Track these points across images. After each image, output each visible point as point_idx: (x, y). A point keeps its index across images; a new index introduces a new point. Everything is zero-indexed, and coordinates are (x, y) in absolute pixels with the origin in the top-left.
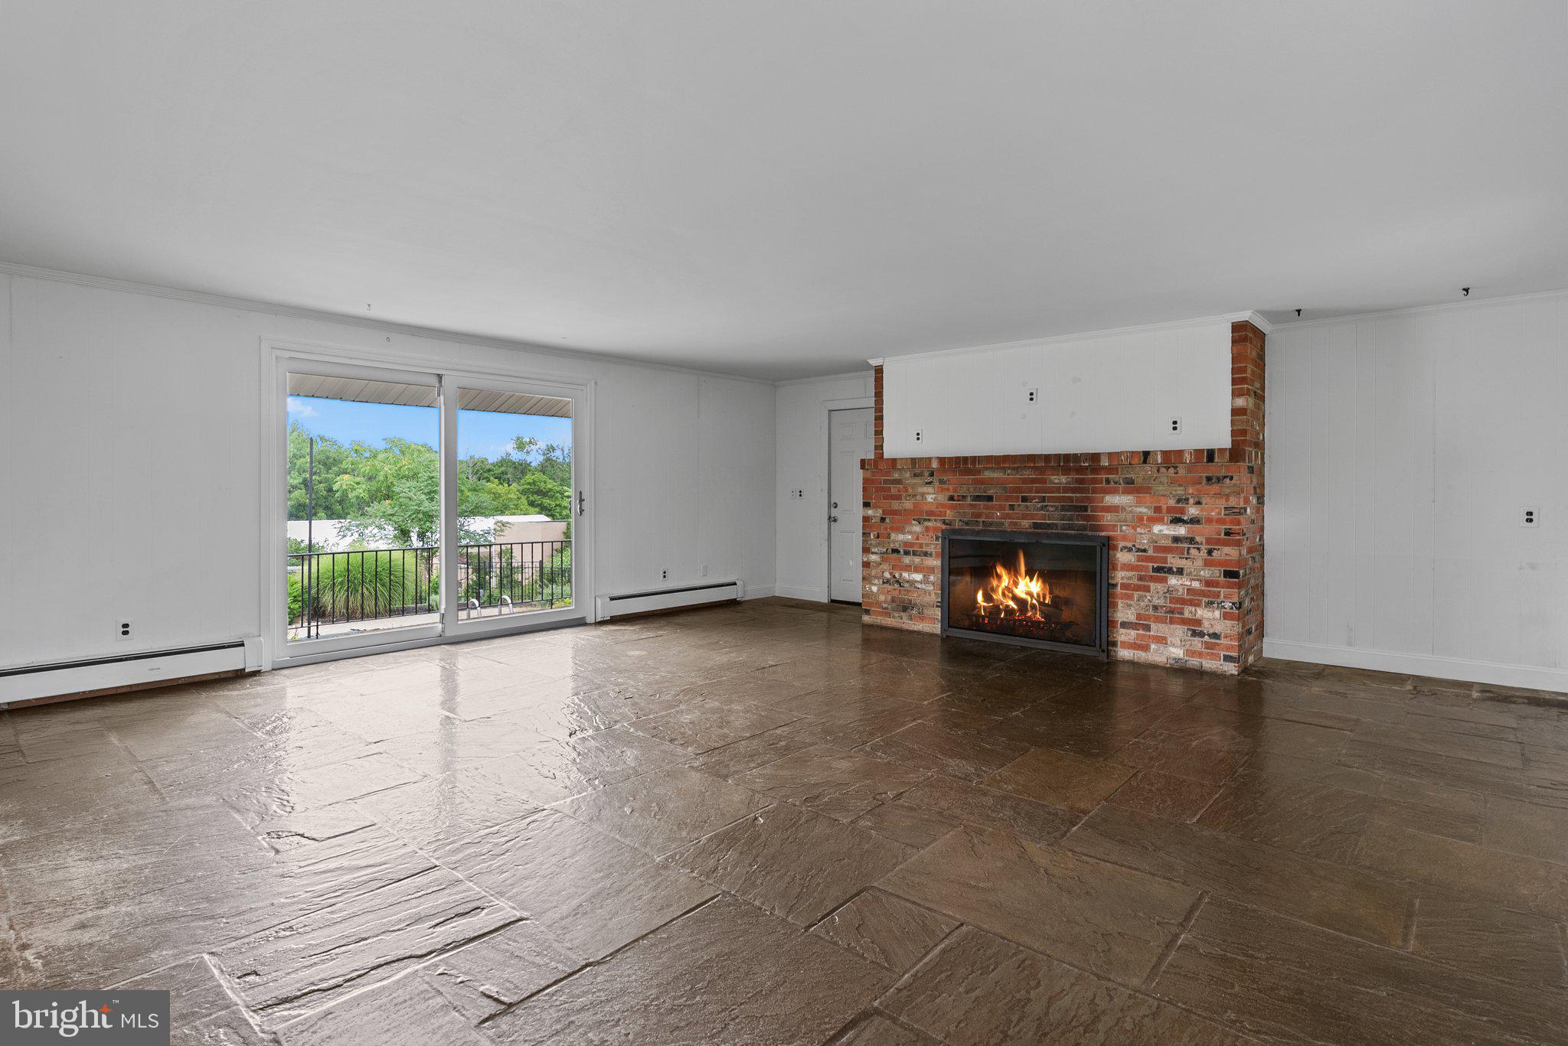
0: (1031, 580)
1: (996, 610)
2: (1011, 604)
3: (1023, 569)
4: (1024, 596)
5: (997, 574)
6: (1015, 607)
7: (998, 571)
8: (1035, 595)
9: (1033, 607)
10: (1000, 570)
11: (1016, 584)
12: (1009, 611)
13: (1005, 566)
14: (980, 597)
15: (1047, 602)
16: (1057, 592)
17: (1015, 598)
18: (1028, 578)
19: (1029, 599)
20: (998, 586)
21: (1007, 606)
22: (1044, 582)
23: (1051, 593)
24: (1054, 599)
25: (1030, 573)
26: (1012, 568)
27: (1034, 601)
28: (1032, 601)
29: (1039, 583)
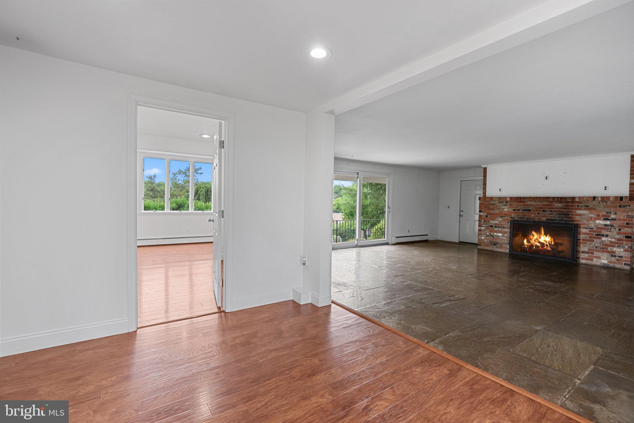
0: (546, 236)
1: (532, 246)
2: (538, 244)
3: (543, 233)
4: (543, 242)
5: (532, 234)
6: (540, 245)
7: (533, 233)
8: (548, 242)
9: (547, 245)
10: (534, 233)
11: (540, 238)
12: (537, 246)
13: (536, 232)
14: (525, 241)
15: (552, 244)
16: (556, 241)
17: (539, 242)
18: (545, 236)
19: (545, 243)
20: (533, 238)
21: (536, 245)
22: (551, 237)
23: (554, 241)
24: (555, 243)
25: (546, 234)
26: (538, 232)
27: (547, 243)
28: (546, 243)
29: (550, 238)
